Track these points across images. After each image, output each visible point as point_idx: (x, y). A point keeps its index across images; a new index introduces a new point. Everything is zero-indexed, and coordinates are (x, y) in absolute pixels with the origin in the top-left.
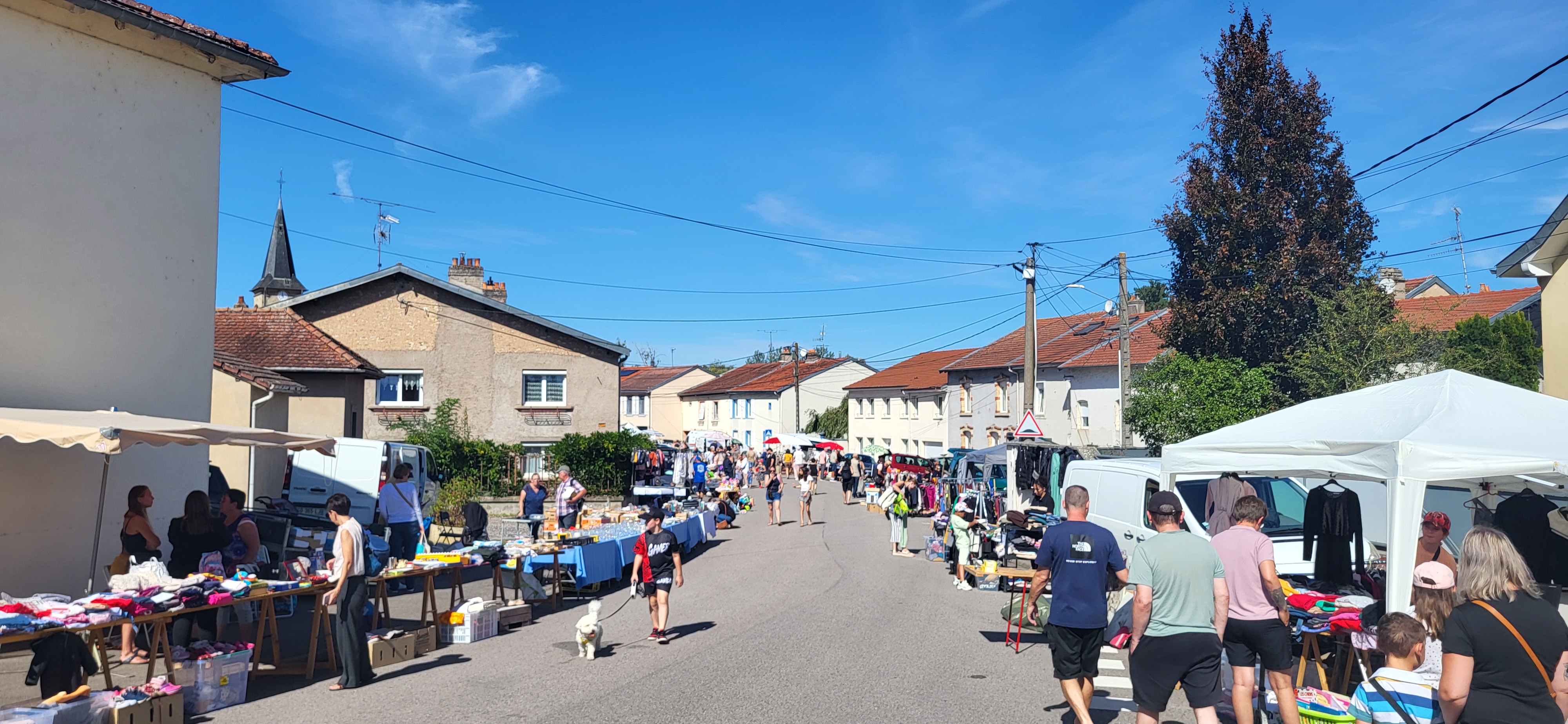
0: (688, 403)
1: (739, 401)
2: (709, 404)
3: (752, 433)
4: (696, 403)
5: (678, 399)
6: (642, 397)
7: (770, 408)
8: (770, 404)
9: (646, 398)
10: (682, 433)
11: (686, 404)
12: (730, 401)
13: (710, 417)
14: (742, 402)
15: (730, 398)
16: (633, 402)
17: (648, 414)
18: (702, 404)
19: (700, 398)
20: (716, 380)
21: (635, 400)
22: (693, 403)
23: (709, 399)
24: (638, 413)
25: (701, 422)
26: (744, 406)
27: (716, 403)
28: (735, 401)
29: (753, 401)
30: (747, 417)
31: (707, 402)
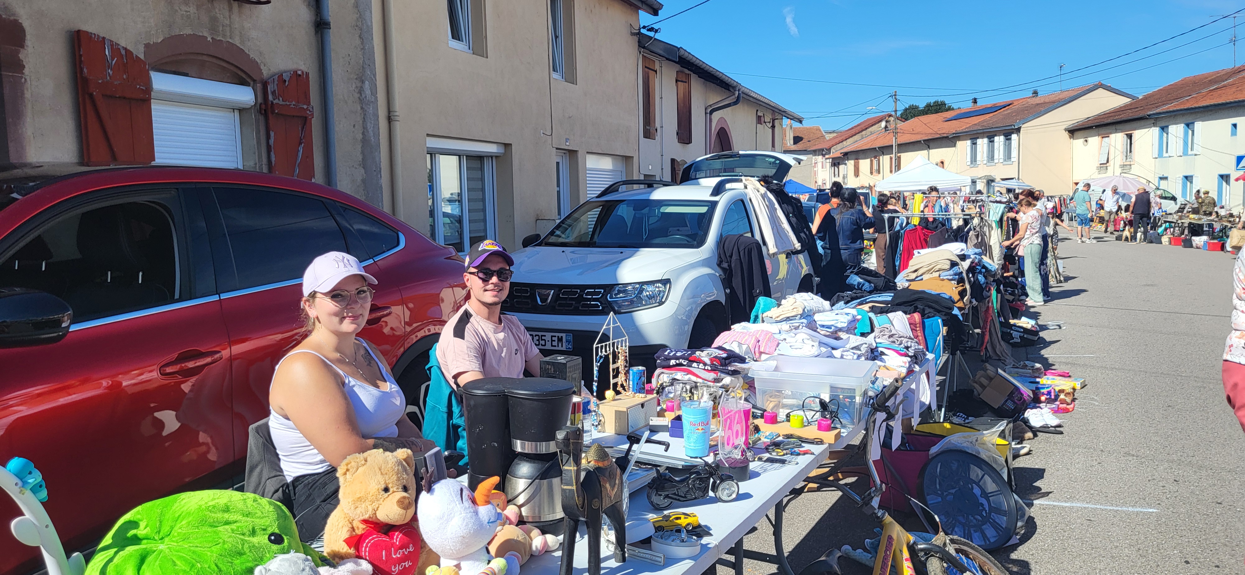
0: (1082, 140)
1: (1172, 129)
2: (1118, 139)
3: (1194, 179)
4: (1094, 141)
5: (1066, 134)
6: (1007, 135)
7: (1234, 134)
8: (1235, 126)
9: (1014, 137)
10: (1071, 185)
11: (1078, 142)
12: (1155, 131)
13: (1117, 159)
14: (1176, 130)
15: (1154, 125)
16: (996, 145)
17: (1016, 159)
18: (1106, 139)
19: (1103, 130)
20: (1131, 104)
21: (999, 140)
22: (1090, 139)
23: (1116, 131)
24: (1001, 161)
25: (1104, 166)
26: (1182, 135)
27: (1130, 137)
28: (1164, 129)
29: (1199, 126)
30: (1185, 153)
31: (1113, 136)
